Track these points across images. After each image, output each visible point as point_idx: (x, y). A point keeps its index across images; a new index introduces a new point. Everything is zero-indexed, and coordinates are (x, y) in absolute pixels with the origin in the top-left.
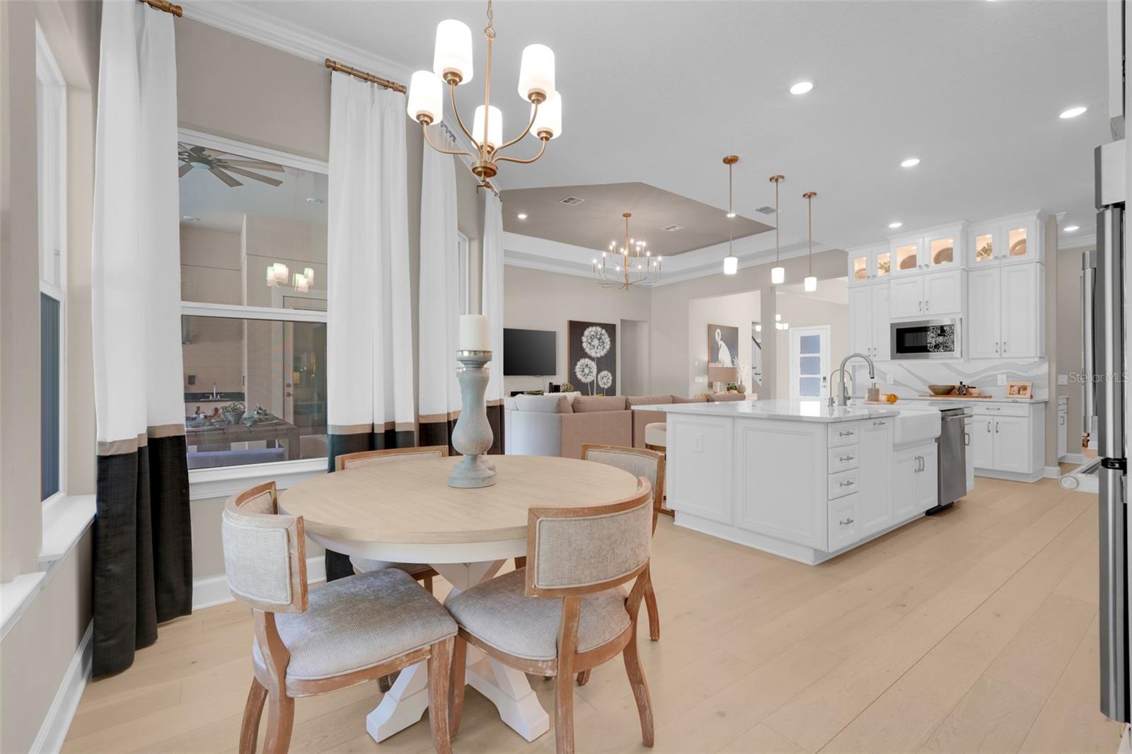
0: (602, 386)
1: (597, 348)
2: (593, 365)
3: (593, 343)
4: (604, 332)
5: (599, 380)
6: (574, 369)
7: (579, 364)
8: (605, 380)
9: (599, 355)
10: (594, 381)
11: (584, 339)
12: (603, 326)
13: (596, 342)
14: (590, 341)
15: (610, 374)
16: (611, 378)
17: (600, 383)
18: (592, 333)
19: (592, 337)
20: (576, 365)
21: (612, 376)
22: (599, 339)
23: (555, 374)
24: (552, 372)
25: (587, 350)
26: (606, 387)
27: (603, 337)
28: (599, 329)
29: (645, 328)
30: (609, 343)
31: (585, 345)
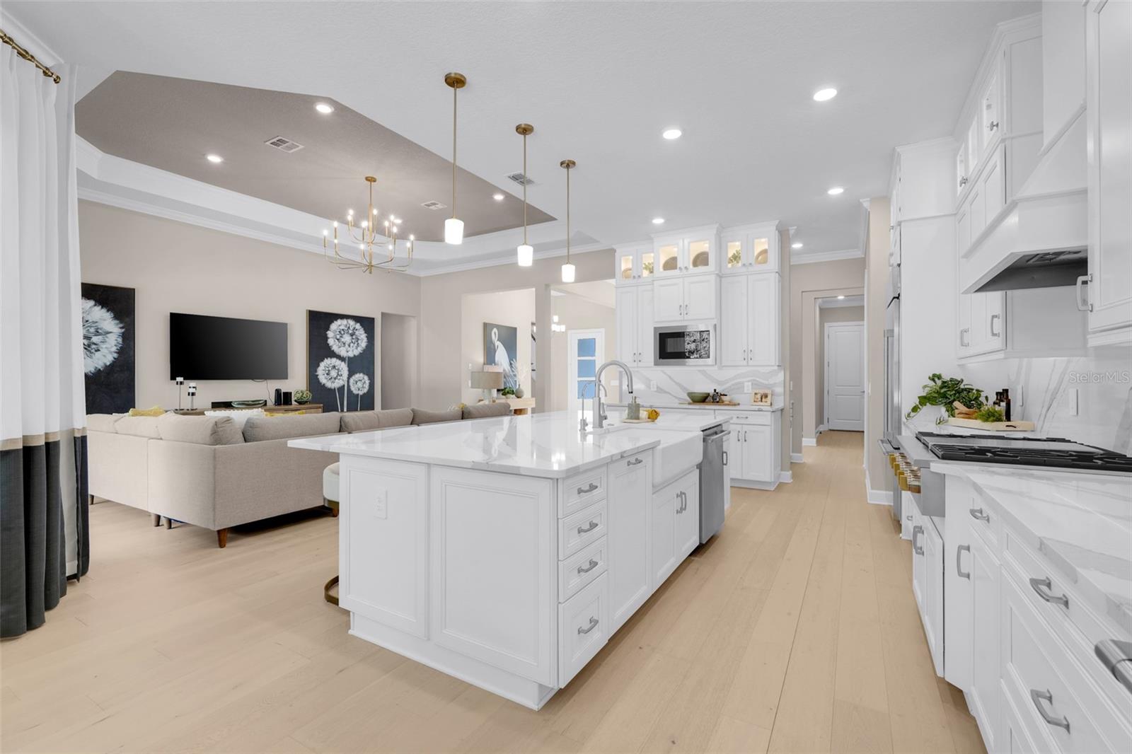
0: (355, 392)
1: (349, 346)
2: (344, 367)
3: (343, 340)
4: (358, 326)
5: (351, 384)
6: (316, 371)
7: (322, 365)
8: (360, 384)
9: (351, 354)
10: (344, 386)
11: (330, 334)
12: (357, 319)
13: (347, 338)
14: (338, 337)
15: (366, 378)
16: (368, 382)
17: (353, 389)
18: (342, 327)
19: (341, 333)
20: (318, 366)
21: (370, 379)
22: (352, 335)
23: (286, 378)
24: (283, 375)
25: (335, 348)
26: (361, 393)
27: (357, 333)
28: (351, 322)
29: (412, 325)
30: (365, 340)
31: (331, 342)
